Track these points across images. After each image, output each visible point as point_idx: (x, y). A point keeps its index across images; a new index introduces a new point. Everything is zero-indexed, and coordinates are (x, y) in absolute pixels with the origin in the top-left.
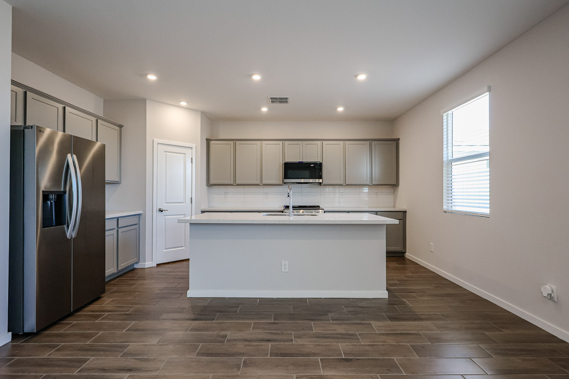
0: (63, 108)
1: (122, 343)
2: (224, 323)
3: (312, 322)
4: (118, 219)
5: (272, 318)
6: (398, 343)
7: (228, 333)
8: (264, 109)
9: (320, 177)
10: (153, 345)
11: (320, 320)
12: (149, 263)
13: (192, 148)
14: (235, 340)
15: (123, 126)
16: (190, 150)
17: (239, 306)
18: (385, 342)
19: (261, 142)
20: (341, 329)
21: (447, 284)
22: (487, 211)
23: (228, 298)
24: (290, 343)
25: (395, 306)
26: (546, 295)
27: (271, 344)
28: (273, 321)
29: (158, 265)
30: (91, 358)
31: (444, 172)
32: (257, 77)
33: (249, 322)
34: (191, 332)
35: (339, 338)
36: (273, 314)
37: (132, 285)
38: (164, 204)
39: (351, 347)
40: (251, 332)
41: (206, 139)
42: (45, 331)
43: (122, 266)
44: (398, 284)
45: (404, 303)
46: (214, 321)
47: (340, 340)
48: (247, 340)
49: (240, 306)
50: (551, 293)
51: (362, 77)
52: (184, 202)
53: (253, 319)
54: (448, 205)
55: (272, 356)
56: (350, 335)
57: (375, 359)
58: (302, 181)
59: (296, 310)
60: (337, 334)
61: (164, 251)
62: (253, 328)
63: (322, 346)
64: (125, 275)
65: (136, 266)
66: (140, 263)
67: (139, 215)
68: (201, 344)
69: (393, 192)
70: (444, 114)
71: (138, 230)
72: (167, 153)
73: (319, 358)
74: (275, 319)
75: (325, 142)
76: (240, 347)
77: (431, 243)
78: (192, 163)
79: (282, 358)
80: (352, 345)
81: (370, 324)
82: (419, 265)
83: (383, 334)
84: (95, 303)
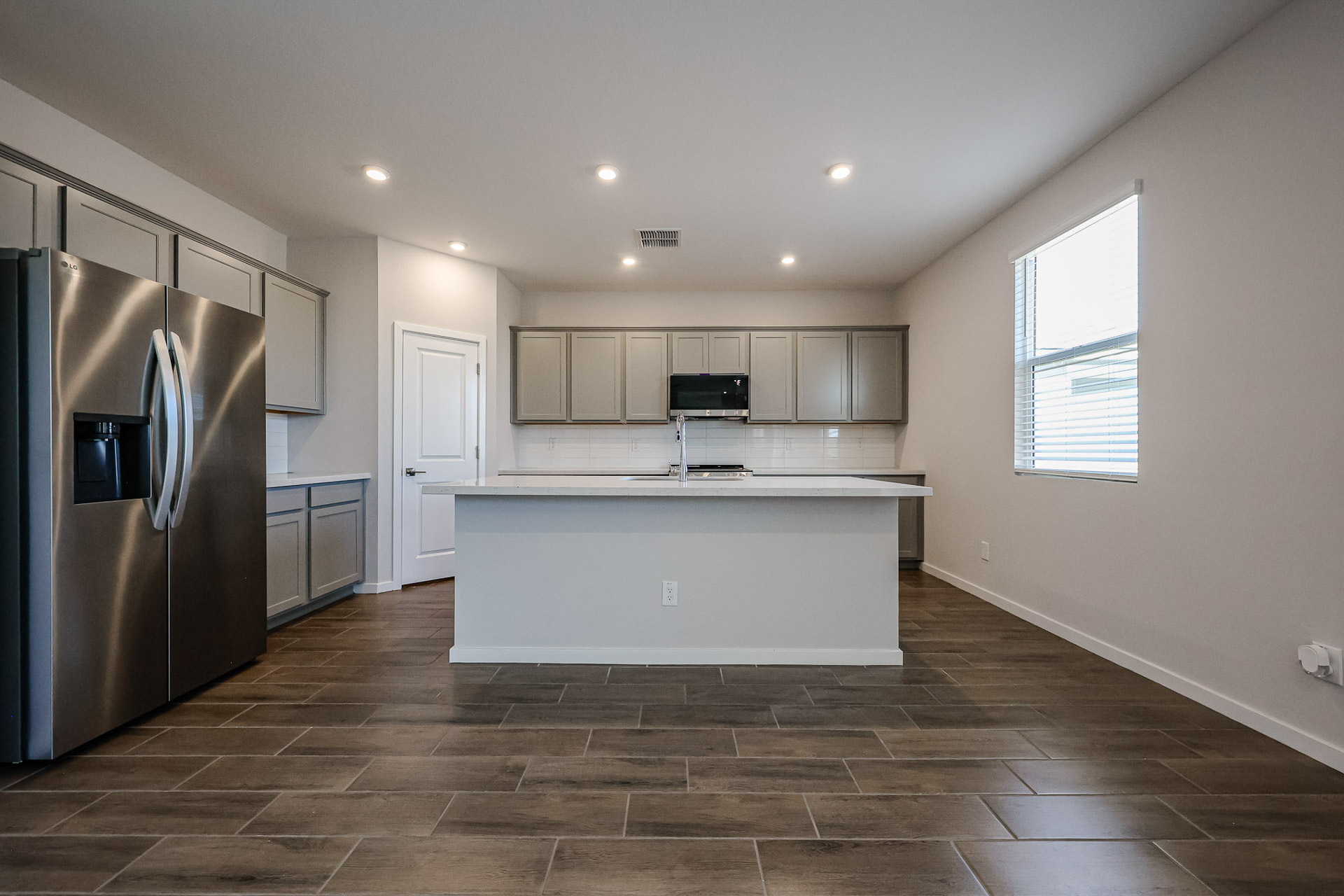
0: (173, 238)
1: (259, 789)
2: (522, 730)
3: (733, 729)
4: (309, 488)
5: (637, 718)
6: (951, 791)
7: (528, 760)
8: (629, 262)
9: (745, 405)
10: (336, 796)
11: (751, 723)
12: (384, 583)
13: (478, 343)
14: (542, 782)
15: (329, 293)
16: (474, 347)
17: (564, 686)
18: (917, 788)
19: (622, 333)
20: (804, 750)
21: (1024, 631)
22: (1132, 469)
23: (541, 664)
24: (679, 792)
25: (923, 686)
26: (1313, 669)
27: (632, 795)
28: (639, 727)
29: (405, 587)
30: (160, 838)
31: (1017, 386)
32: (607, 174)
33: (582, 728)
34: (436, 758)
35: (801, 776)
36: (641, 706)
37: (335, 632)
38: (418, 460)
39: (834, 804)
40: (584, 756)
41: (510, 327)
42: (86, 754)
43: (320, 590)
44: (919, 631)
45: (939, 678)
46: (499, 727)
47: (804, 781)
48: (573, 780)
49: (566, 685)
50: (1327, 664)
51: (841, 173)
52: (462, 456)
53: (591, 720)
54: (1026, 458)
55: (632, 834)
56: (829, 767)
57: (903, 843)
58: (707, 413)
59: (694, 696)
60: (797, 764)
61: (418, 557)
62: (591, 747)
63: (761, 799)
64: (330, 609)
65: (356, 590)
66: (366, 584)
67: (363, 480)
68: (456, 793)
69: (893, 437)
70: (1017, 261)
71: (359, 512)
72: (425, 353)
73: (754, 840)
74: (644, 721)
75: (754, 334)
76: (553, 803)
77: (983, 542)
78: (478, 374)
79: (656, 838)
80: (834, 798)
81: (872, 735)
82: (954, 587)
83: (909, 765)
84: (236, 677)
